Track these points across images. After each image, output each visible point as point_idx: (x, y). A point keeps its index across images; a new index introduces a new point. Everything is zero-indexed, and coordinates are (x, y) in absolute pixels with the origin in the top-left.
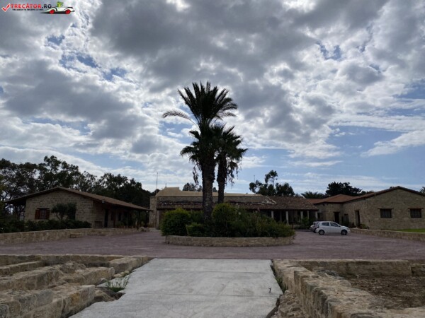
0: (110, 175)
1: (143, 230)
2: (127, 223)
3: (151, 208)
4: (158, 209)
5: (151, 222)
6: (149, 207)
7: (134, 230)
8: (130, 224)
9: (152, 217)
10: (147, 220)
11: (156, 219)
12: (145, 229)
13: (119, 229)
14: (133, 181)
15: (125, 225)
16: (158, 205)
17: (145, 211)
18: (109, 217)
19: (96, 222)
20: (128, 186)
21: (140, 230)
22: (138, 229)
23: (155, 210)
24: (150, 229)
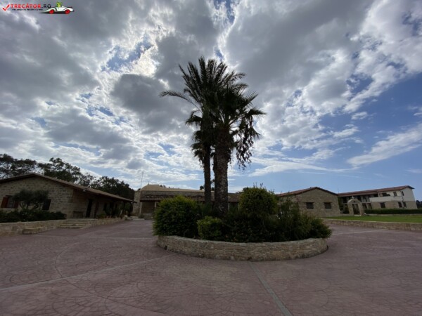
0: (106, 178)
1: (126, 219)
2: (111, 213)
3: (135, 200)
4: (141, 201)
5: (134, 212)
6: (133, 198)
7: (117, 219)
8: (114, 214)
9: (135, 207)
10: (131, 209)
11: (139, 210)
12: (129, 218)
13: (101, 220)
14: (123, 183)
15: (108, 214)
16: (141, 198)
17: (130, 202)
18: (93, 207)
19: (74, 212)
20: (119, 185)
21: (123, 219)
22: (121, 218)
23: (138, 201)
24: (133, 217)
